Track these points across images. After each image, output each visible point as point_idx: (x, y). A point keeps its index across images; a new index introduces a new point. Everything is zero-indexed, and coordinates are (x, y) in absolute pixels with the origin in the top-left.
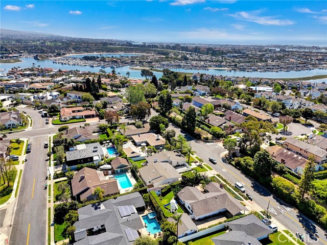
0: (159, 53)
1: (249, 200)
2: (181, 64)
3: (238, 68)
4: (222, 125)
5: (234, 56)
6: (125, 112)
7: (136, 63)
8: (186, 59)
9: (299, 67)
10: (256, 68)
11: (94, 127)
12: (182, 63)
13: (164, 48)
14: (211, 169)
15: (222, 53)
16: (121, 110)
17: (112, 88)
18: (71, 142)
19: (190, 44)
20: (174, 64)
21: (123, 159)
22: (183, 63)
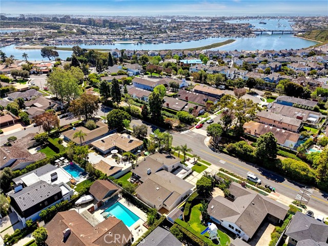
0: (47, 27)
1: (272, 192)
2: (82, 39)
3: (144, 40)
4: (184, 107)
5: (133, 28)
6: (56, 109)
7: (21, 40)
8: (84, 33)
9: (196, 36)
10: (161, 39)
11: (26, 140)
12: (81, 37)
13: (50, 21)
14: (210, 164)
15: (120, 25)
16: (50, 108)
17: (15, 78)
18: (8, 175)
19: (78, 16)
20: (73, 39)
21: (104, 181)
22: (83, 38)
